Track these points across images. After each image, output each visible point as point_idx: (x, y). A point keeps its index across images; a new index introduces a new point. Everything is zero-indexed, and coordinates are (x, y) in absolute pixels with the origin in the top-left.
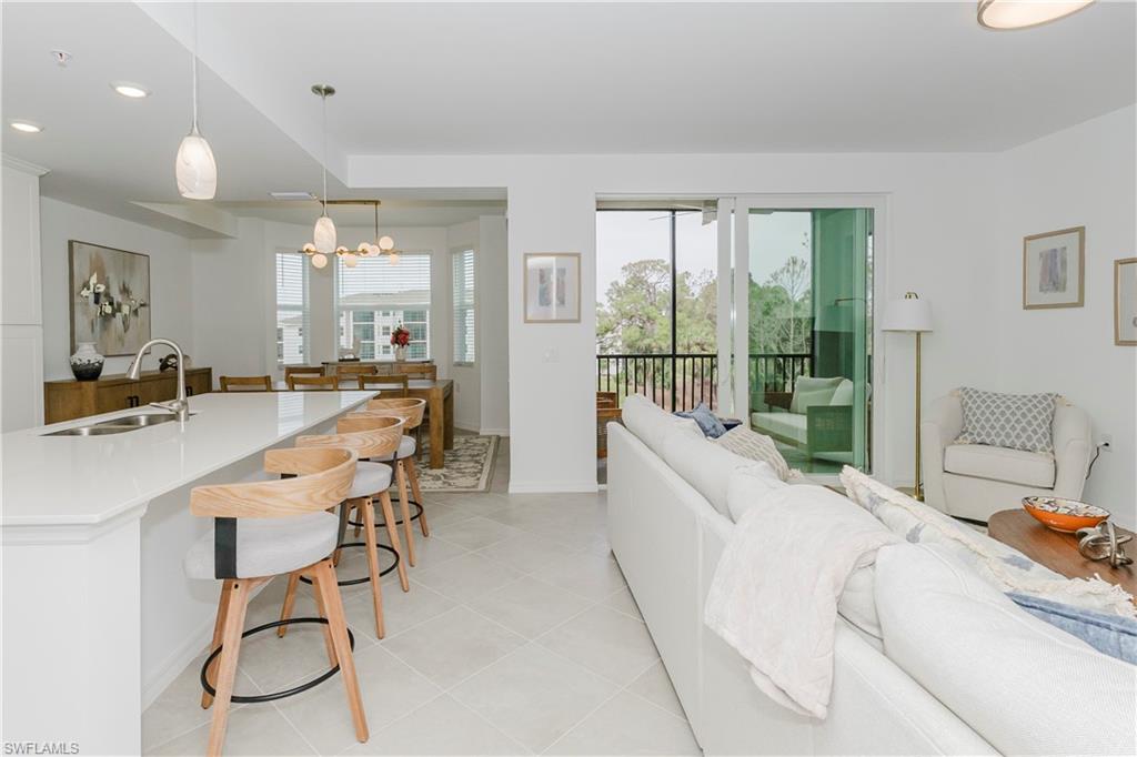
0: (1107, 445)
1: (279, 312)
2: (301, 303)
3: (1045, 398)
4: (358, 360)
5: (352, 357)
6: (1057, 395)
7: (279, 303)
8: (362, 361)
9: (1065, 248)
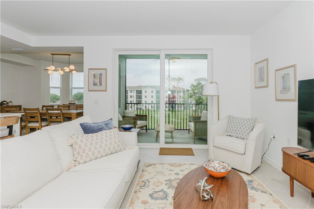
0: (274, 137)
1: (51, 89)
2: (60, 86)
3: (252, 120)
4: (75, 104)
5: (74, 103)
6: (256, 119)
7: (50, 86)
8: (76, 104)
9: (264, 67)
